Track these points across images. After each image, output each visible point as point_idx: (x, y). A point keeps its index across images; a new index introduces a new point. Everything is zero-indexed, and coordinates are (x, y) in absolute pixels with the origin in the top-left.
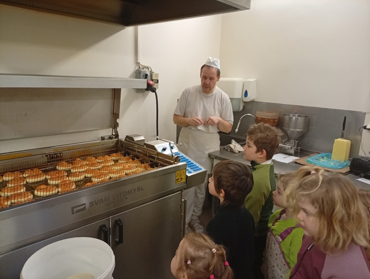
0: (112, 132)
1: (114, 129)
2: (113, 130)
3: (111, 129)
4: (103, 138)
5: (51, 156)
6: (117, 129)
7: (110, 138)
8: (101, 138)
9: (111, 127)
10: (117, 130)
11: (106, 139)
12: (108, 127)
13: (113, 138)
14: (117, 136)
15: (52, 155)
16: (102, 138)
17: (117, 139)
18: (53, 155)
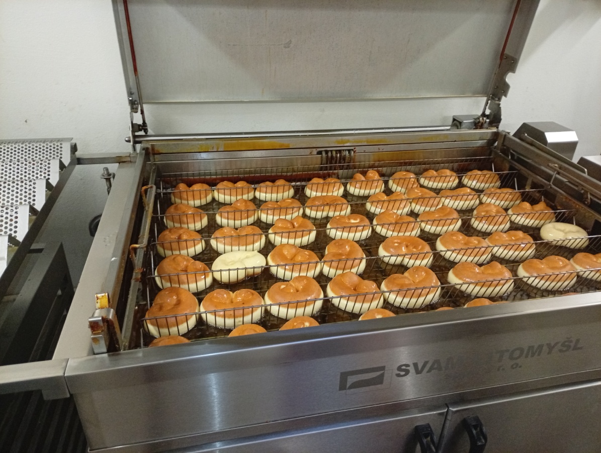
0: (485, 109)
1: (493, 99)
2: (489, 101)
3: (485, 99)
4: (457, 123)
5: (330, 154)
6: (499, 99)
7: (477, 125)
8: (451, 120)
9: (484, 93)
10: (499, 104)
11: (464, 126)
12: (476, 93)
13: (486, 125)
14: (495, 119)
15: (332, 153)
16: (454, 120)
17: (494, 130)
18: (334, 153)
